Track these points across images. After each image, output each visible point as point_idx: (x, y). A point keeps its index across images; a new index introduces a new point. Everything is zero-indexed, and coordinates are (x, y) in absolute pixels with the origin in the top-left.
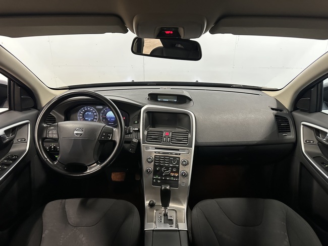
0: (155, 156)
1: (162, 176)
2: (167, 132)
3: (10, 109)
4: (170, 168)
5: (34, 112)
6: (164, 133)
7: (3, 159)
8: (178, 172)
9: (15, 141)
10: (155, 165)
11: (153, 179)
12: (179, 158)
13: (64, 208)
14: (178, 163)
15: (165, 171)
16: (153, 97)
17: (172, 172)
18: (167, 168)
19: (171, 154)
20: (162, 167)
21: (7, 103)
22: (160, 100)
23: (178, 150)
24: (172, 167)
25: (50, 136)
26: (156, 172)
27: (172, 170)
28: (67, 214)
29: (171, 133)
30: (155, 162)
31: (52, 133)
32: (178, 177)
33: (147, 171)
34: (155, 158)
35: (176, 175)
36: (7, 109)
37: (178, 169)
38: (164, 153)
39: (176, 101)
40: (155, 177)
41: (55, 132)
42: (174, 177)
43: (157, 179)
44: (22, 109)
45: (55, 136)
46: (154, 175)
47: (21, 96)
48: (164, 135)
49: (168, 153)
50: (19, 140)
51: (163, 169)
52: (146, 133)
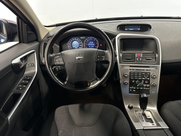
0: (130, 72)
1: (136, 86)
2: (139, 54)
3: (20, 42)
4: (143, 81)
5: (36, 44)
6: (136, 54)
7: (21, 80)
8: (149, 83)
9: (27, 66)
10: (130, 79)
11: (130, 89)
12: (150, 73)
13: (68, 112)
14: (149, 77)
15: (138, 83)
16: (122, 28)
17: (144, 83)
18: (141, 81)
19: (143, 70)
20: (136, 80)
21: (17, 38)
22: (126, 29)
23: (148, 67)
25: (58, 63)
26: (131, 84)
28: (72, 117)
29: (142, 54)
31: (59, 61)
32: (149, 87)
33: (125, 83)
35: (148, 85)
36: (18, 42)
37: (149, 81)
38: (137, 70)
39: (139, 29)
40: (131, 88)
41: (61, 59)
42: (146, 87)
43: (133, 89)
44: (29, 42)
45: (62, 63)
46: (130, 86)
47: (27, 31)
48: (136, 56)
49: (140, 70)
50: (30, 65)
51: (137, 82)
52: (121, 55)
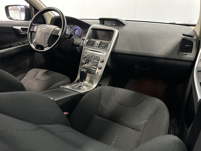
6: (96, 41)
11: (84, 68)
12: (100, 57)
14: (98, 60)
17: (94, 65)
18: (92, 62)
22: (105, 24)
23: (101, 52)
24: (95, 62)
29: (100, 42)
30: (87, 58)
31: (35, 29)
34: (88, 55)
37: (97, 64)
39: (114, 25)
42: (94, 68)
48: (95, 43)
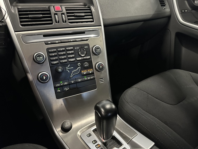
0: (48, 49)
1: (68, 79)
4: (79, 64)
8: (91, 66)
10: (52, 66)
11: (56, 88)
15: (71, 70)
19: (75, 40)
20: (64, 65)
23: (83, 32)
24: (82, 61)
27: (82, 66)
29: (63, 7)
30: (50, 61)
32: (93, 73)
33: (42, 79)
34: (49, 52)
35: (90, 71)
37: (90, 62)
40: (58, 85)
43: (62, 87)
48: (54, 12)
51: (68, 68)
